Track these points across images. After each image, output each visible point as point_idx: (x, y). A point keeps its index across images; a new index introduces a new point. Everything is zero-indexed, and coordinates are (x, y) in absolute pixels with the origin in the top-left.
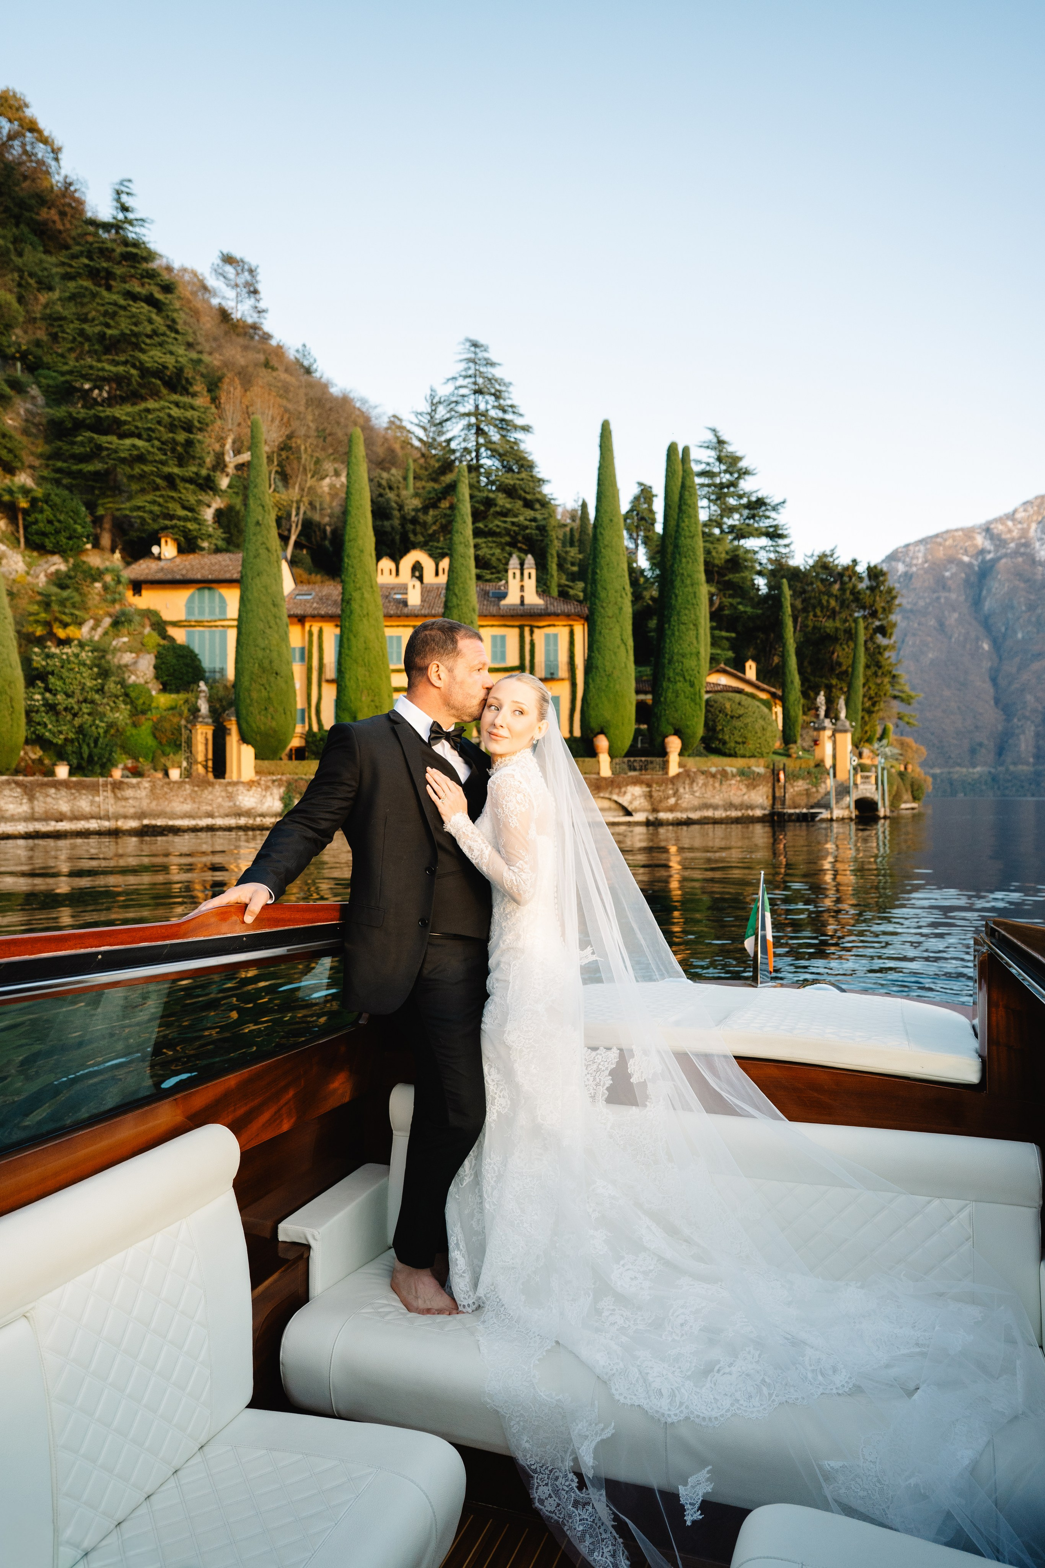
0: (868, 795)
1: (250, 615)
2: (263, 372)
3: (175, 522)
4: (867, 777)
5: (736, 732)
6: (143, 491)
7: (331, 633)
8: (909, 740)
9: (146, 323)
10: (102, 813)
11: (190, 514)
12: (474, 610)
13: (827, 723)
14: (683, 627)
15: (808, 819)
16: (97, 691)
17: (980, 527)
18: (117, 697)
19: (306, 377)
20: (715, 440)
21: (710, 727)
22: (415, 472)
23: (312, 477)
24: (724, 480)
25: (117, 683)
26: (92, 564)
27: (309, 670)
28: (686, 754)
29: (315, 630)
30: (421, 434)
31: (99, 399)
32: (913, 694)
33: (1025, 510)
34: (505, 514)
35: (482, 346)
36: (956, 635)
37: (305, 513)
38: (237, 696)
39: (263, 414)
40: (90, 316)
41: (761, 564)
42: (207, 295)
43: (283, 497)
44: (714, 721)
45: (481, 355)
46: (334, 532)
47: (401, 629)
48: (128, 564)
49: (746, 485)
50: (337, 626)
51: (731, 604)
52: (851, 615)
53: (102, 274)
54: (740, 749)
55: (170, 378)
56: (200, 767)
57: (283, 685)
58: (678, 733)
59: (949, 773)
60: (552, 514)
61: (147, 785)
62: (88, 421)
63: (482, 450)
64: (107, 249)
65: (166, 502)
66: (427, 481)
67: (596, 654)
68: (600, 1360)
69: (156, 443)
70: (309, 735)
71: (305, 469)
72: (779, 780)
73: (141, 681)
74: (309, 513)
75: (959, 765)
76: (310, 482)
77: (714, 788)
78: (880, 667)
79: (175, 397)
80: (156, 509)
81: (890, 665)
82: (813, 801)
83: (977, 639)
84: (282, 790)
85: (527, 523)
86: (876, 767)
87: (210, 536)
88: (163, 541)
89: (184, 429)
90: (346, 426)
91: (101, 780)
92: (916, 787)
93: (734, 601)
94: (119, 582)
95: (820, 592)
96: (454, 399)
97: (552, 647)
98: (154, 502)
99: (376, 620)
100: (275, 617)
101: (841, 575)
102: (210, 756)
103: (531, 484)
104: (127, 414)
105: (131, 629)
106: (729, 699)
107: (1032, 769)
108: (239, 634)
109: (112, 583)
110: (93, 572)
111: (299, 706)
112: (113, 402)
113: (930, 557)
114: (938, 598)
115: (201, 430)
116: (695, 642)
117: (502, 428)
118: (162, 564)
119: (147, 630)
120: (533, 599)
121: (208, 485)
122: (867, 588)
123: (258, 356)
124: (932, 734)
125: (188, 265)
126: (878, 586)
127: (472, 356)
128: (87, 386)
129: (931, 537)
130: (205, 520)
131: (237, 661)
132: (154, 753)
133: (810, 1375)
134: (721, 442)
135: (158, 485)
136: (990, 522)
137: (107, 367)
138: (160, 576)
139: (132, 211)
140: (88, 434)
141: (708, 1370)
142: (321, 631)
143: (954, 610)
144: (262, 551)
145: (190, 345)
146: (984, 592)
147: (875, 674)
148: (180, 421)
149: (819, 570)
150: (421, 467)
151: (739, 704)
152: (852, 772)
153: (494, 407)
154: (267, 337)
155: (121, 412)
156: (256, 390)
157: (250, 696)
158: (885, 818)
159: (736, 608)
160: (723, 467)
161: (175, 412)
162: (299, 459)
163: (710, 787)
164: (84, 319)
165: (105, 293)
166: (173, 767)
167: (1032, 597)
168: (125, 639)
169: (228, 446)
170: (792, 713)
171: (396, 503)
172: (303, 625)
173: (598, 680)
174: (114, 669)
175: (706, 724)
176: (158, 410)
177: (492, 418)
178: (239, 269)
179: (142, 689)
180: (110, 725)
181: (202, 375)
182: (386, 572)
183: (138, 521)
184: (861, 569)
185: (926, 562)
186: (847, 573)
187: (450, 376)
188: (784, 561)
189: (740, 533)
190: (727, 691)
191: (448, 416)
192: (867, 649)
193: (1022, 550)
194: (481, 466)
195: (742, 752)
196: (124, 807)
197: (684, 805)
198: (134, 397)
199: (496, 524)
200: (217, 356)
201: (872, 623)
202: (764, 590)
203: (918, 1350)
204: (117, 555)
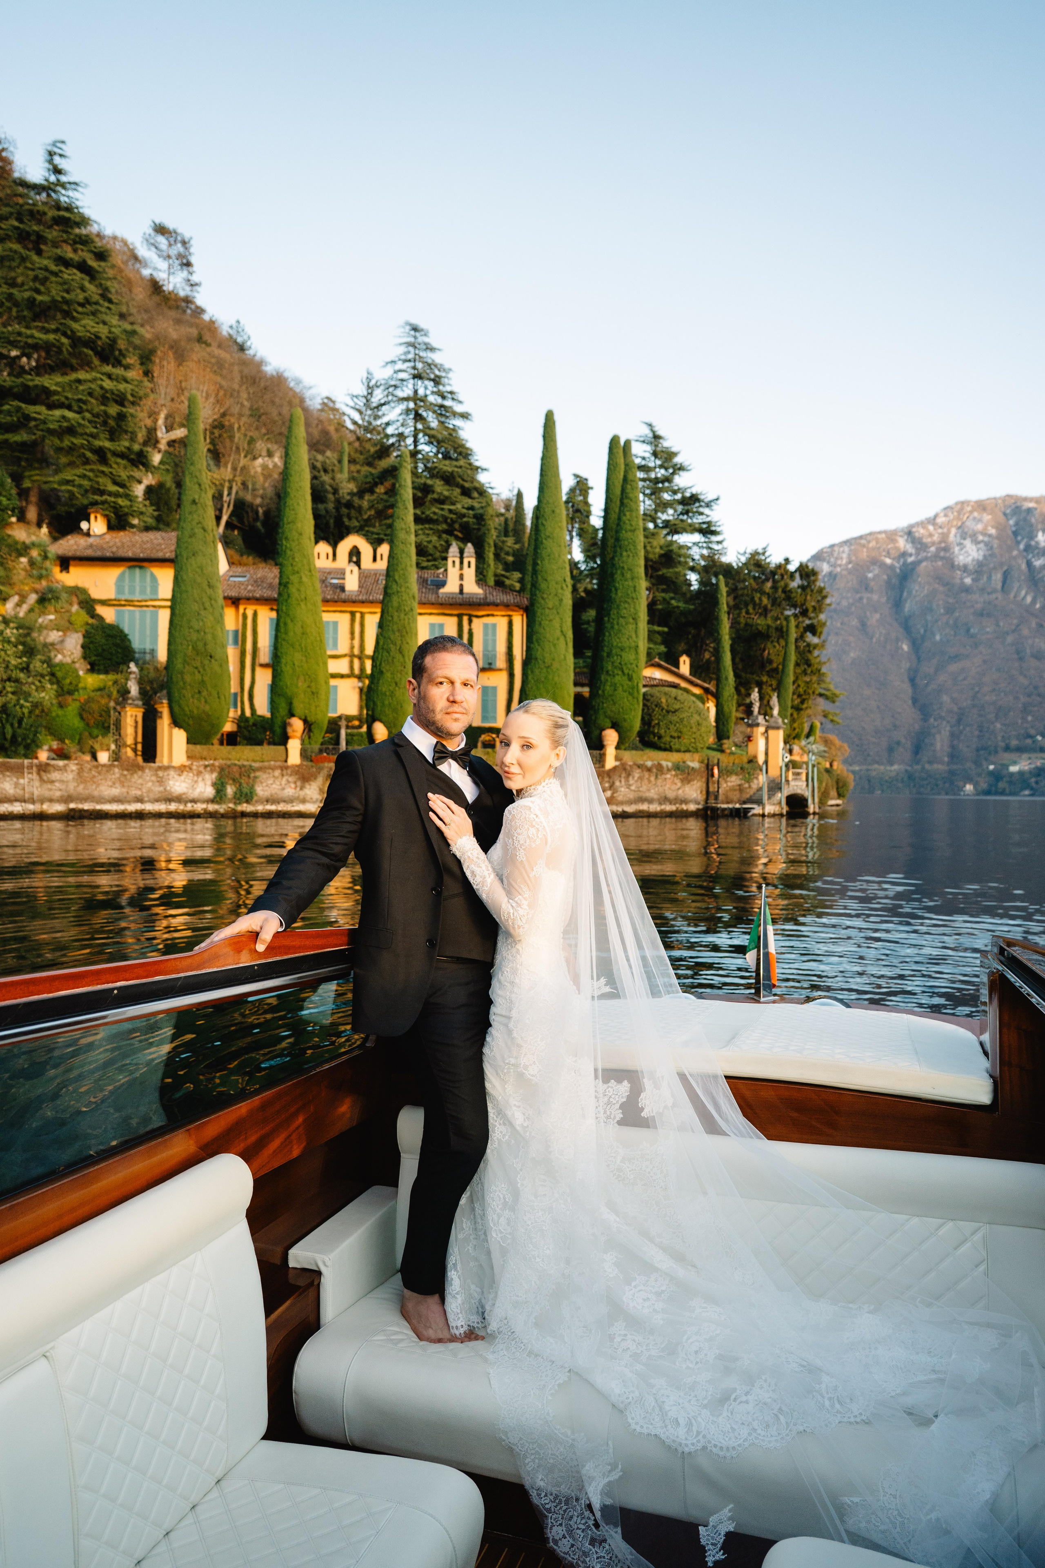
0: (799, 791)
1: (184, 596)
2: (197, 347)
3: (105, 497)
4: (798, 774)
5: (672, 727)
6: (71, 464)
7: (266, 617)
8: (832, 737)
9: (78, 291)
10: (27, 796)
11: (121, 490)
12: (414, 597)
13: (761, 719)
14: (622, 620)
15: (741, 814)
16: (22, 670)
17: (902, 530)
18: (43, 676)
19: (240, 354)
20: (651, 435)
21: (647, 722)
22: (349, 455)
23: (245, 456)
24: (659, 475)
25: (43, 662)
26: (17, 538)
27: (243, 653)
28: (623, 747)
29: (250, 614)
30: (357, 417)
31: (27, 368)
32: (837, 692)
33: (946, 516)
34: (441, 501)
35: (422, 330)
36: (877, 636)
37: (237, 493)
38: (170, 678)
39: (198, 389)
40: (20, 280)
41: (693, 560)
42: (138, 265)
43: (215, 476)
44: (650, 715)
45: (421, 339)
46: (267, 513)
47: (337, 615)
48: (55, 539)
49: (681, 480)
50: (272, 609)
51: (664, 599)
52: (782, 614)
53: (33, 238)
54: (675, 744)
55: (103, 349)
56: (129, 750)
57: (217, 668)
58: (615, 726)
59: (868, 770)
60: (489, 503)
61: (74, 768)
62: (16, 390)
63: (421, 435)
64: (38, 211)
65: (97, 476)
66: (362, 465)
67: (535, 645)
68: (615, 1388)
69: (88, 415)
70: (242, 720)
71: (238, 448)
72: (713, 775)
73: (68, 660)
74: (241, 494)
75: (878, 763)
76: (243, 462)
77: (650, 781)
78: (809, 665)
79: (108, 369)
80: (86, 483)
81: (819, 663)
82: (746, 796)
83: (897, 640)
84: (214, 775)
85: (465, 511)
86: (807, 763)
87: (142, 513)
88: (92, 517)
89: (116, 402)
90: (281, 406)
91: (26, 762)
92: (841, 785)
93: (667, 596)
94: (46, 557)
95: (753, 590)
96: (393, 383)
97: (490, 637)
98: (84, 476)
99: (314, 604)
100: (211, 599)
101: (773, 573)
102: (140, 739)
103: (469, 472)
104: (57, 384)
105: (58, 606)
106: (666, 694)
107: (947, 768)
108: (173, 615)
109: (39, 559)
110: (19, 547)
111: (233, 691)
112: (42, 371)
113: (853, 558)
114: (861, 599)
115: (133, 403)
116: (634, 636)
117: (441, 414)
118: (91, 540)
119: (75, 608)
120: (472, 588)
121: (140, 460)
122: (799, 587)
123: (190, 330)
124: (852, 732)
125: (120, 233)
126: (809, 586)
127: (412, 340)
128: (14, 353)
129: (855, 539)
130: (137, 497)
131: (170, 643)
132: (80, 734)
133: (827, 1403)
134: (657, 437)
135: (87, 459)
136: (912, 526)
137: (37, 334)
138: (89, 553)
139: (65, 174)
140: (15, 403)
141: (725, 1398)
142: (255, 614)
143: (876, 611)
144: (198, 531)
145: (122, 316)
146: (905, 594)
147: (805, 672)
148: (113, 393)
149: (752, 568)
150: (356, 451)
151: (675, 698)
152: (784, 769)
153: (433, 393)
154: (200, 311)
155: (51, 381)
156: (191, 365)
157: (183, 679)
158: (814, 813)
159: (669, 603)
160: (658, 462)
161: (108, 384)
162: (232, 437)
163: (646, 781)
164: (13, 284)
165: (35, 258)
166: (102, 750)
167: (951, 600)
168: (52, 617)
169: (161, 422)
170: (726, 709)
171: (331, 486)
172: (237, 608)
173: (537, 671)
174: (40, 647)
175: (643, 719)
176: (90, 381)
177: (431, 404)
178: (172, 240)
179: (69, 669)
180: (36, 705)
181: (136, 347)
182: (323, 556)
183: (67, 495)
184: (792, 567)
185: (850, 562)
186: (779, 572)
187: (389, 360)
188: (716, 557)
189: (673, 528)
190: (663, 686)
191: (386, 399)
192: (797, 647)
193: (942, 554)
194: (419, 452)
195: (677, 746)
196: (50, 790)
197: (620, 798)
198: (64, 366)
199: (433, 510)
200: (148, 328)
201: (803, 622)
202: (695, 586)
203: (935, 1376)
204: (45, 530)
